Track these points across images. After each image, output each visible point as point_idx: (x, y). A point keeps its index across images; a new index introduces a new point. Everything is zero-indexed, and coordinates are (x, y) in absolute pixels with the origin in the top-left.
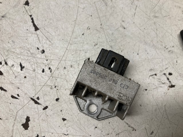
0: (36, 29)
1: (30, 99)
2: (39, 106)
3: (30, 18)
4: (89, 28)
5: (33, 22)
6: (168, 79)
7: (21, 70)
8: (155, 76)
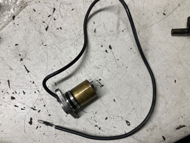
0: (28, 72)
1: (31, 108)
2: (36, 111)
3: (24, 67)
4: (54, 66)
5: (26, 68)
6: (99, 83)
7: (24, 94)
8: (92, 82)
